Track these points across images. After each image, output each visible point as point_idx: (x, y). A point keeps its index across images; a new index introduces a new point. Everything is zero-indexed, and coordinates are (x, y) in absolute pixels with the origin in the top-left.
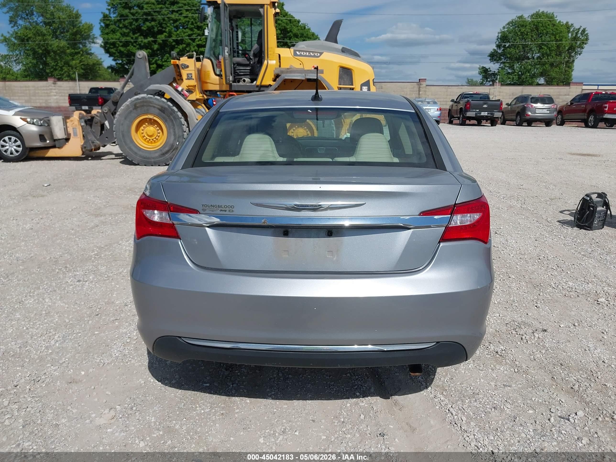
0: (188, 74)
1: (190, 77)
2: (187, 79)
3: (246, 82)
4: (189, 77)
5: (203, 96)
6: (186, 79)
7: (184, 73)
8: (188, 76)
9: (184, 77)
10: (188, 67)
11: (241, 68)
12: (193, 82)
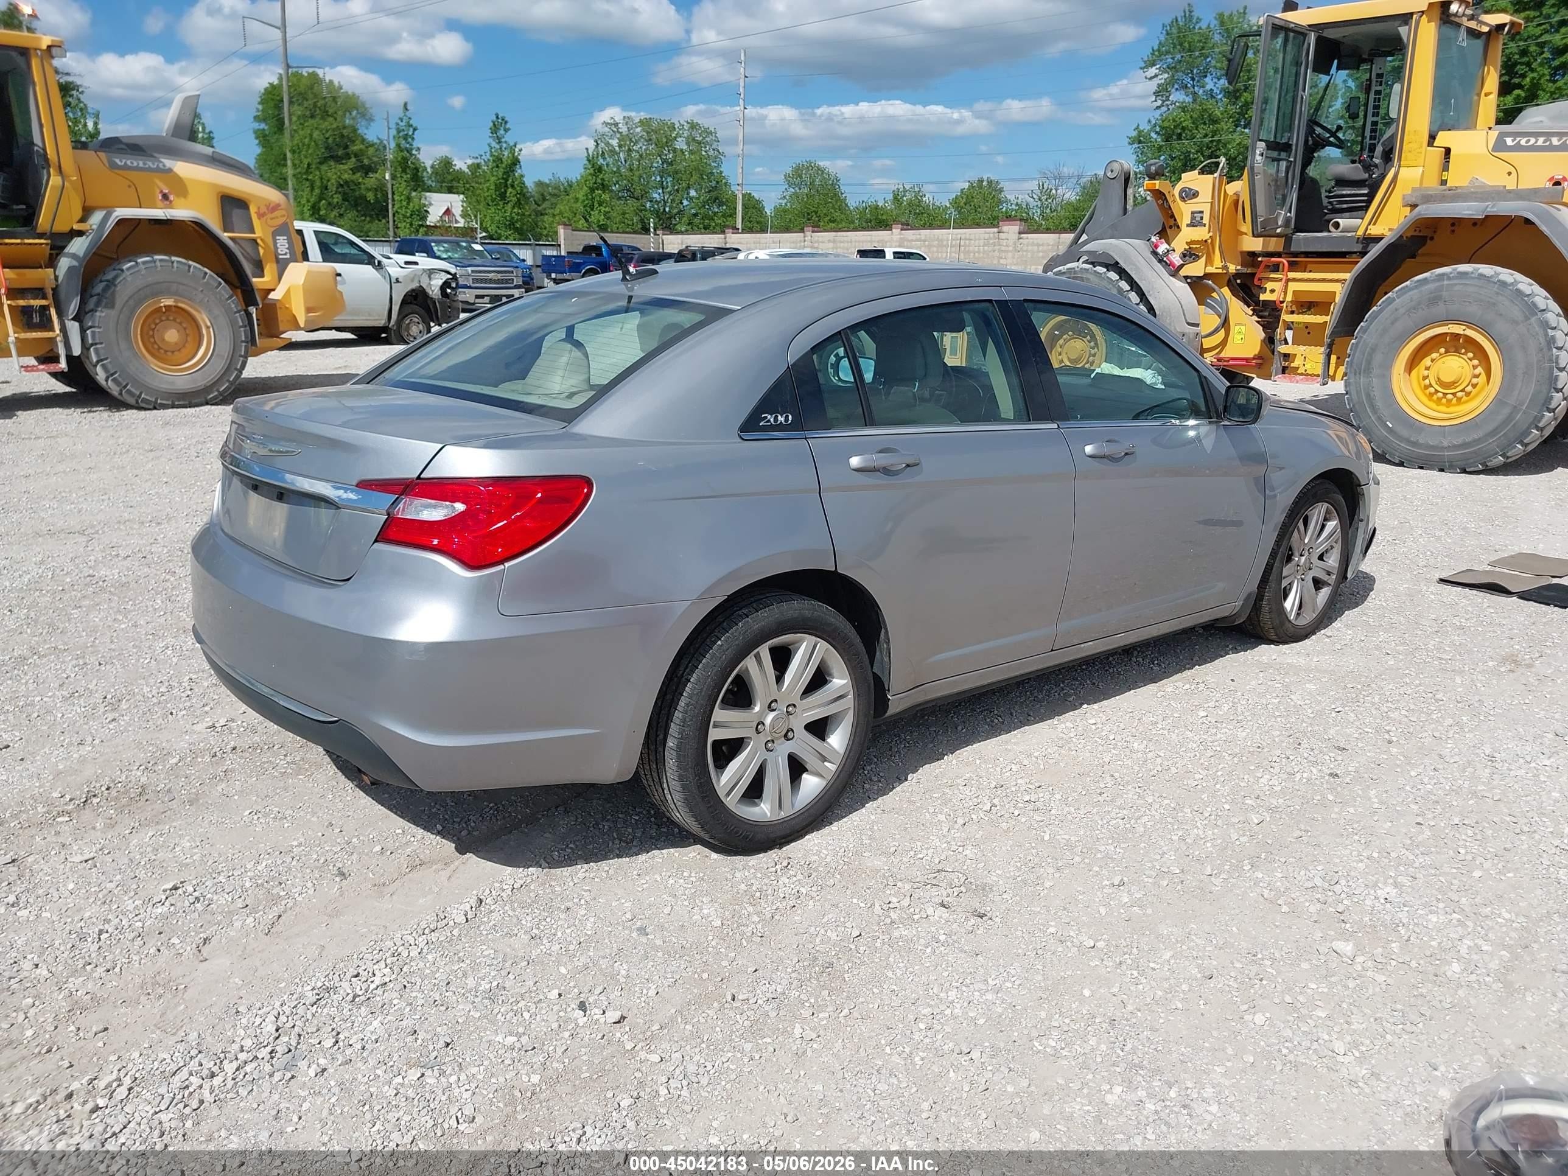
0: (1193, 213)
1: (1198, 219)
2: (1191, 225)
3: (1341, 227)
4: (1196, 221)
5: (1225, 267)
6: (1188, 226)
7: (1184, 211)
8: (1193, 218)
9: (1185, 220)
10: (1195, 194)
11: (1344, 192)
12: (1201, 233)
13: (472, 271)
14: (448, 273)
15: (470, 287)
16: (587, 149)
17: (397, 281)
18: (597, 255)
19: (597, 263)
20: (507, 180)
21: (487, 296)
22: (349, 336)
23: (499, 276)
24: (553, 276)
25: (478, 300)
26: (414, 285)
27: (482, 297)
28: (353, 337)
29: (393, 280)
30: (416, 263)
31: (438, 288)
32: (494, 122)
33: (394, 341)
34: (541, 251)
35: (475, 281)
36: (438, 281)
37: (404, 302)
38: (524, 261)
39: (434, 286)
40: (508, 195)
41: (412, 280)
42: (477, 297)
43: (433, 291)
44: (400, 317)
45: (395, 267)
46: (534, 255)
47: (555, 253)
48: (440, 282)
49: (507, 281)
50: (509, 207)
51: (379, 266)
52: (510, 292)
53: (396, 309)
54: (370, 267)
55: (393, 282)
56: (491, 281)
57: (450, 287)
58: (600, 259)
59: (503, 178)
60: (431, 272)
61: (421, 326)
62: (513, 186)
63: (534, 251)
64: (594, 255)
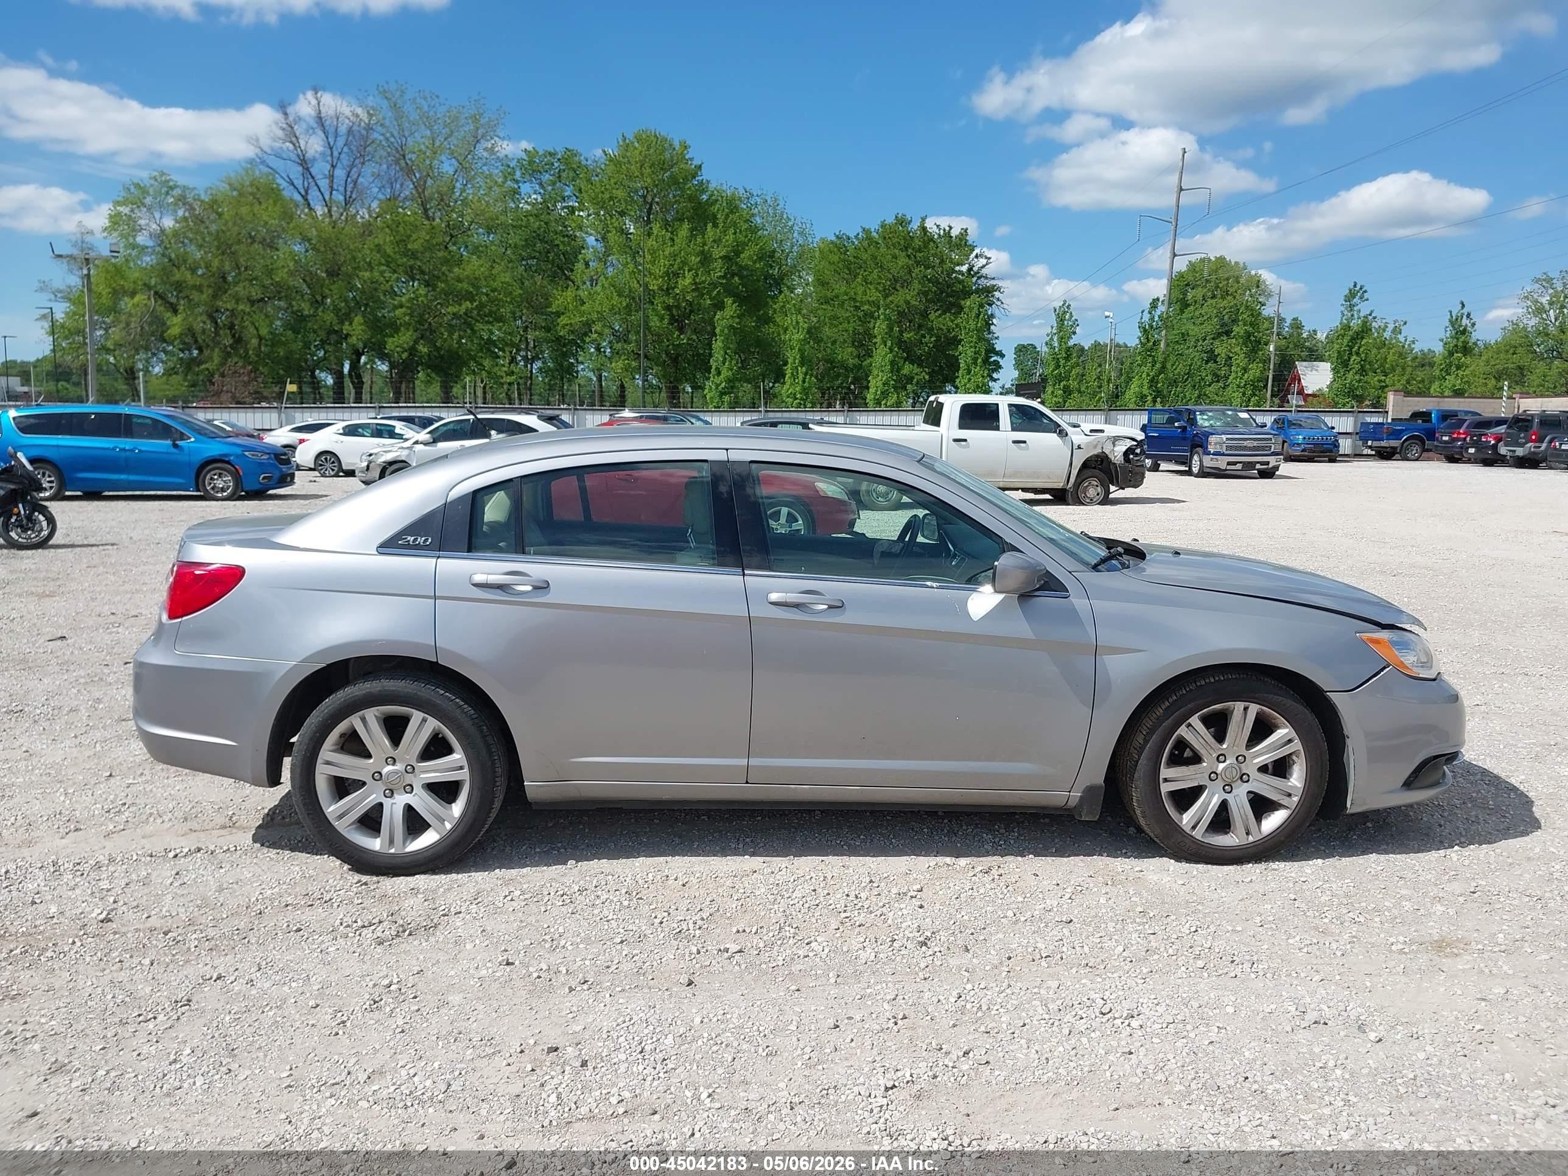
13: (1227, 439)
14: (1133, 439)
15: (1223, 455)
16: (1451, 312)
17: (1079, 447)
18: (1424, 421)
19: (1424, 430)
20: (1351, 348)
21: (1240, 462)
22: (1048, 496)
23: (1255, 444)
24: (1370, 443)
25: (1229, 467)
26: (1098, 451)
27: (1235, 463)
28: (1050, 497)
29: (1075, 447)
30: (1102, 431)
31: (1122, 454)
32: (1350, 290)
33: (1070, 501)
34: (1364, 419)
35: (1229, 448)
36: (1121, 448)
37: (1085, 465)
38: (1333, 428)
39: (1117, 453)
40: (1351, 362)
41: (1095, 447)
42: (1229, 464)
43: (1115, 457)
44: (1079, 480)
45: (1080, 434)
46: (1355, 422)
47: (1381, 420)
48: (1124, 449)
49: (1263, 448)
50: (1350, 375)
51: (1062, 434)
52: (1265, 459)
53: (1075, 472)
54: (1055, 435)
55: (1074, 448)
56: (1245, 448)
57: (1133, 453)
58: (1427, 425)
59: (1348, 346)
60: (1115, 440)
61: (1099, 489)
62: (1358, 354)
63: (1356, 417)
64: (1420, 421)
